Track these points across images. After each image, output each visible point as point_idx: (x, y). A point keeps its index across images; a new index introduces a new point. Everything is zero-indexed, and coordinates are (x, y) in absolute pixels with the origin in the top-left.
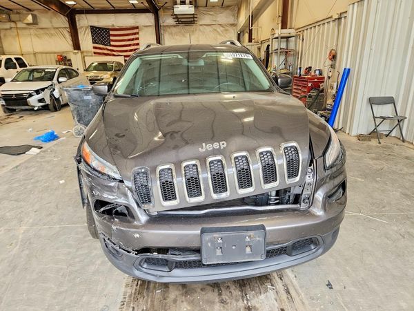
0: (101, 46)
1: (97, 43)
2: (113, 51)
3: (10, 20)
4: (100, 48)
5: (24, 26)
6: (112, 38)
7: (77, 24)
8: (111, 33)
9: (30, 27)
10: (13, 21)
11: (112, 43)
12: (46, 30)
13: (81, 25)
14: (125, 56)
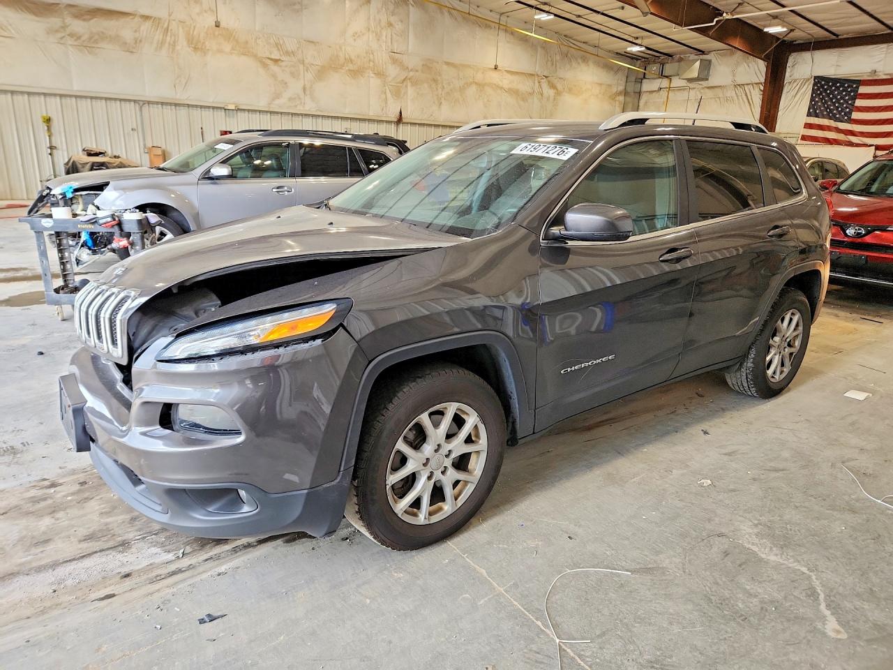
0: (825, 122)
1: (817, 116)
2: (852, 133)
3: (662, 76)
4: (821, 127)
5: (683, 83)
6: (859, 103)
7: (787, 74)
8: (863, 90)
9: (691, 85)
10: (667, 77)
11: (855, 115)
12: (718, 90)
13: (796, 76)
14: (878, 148)
